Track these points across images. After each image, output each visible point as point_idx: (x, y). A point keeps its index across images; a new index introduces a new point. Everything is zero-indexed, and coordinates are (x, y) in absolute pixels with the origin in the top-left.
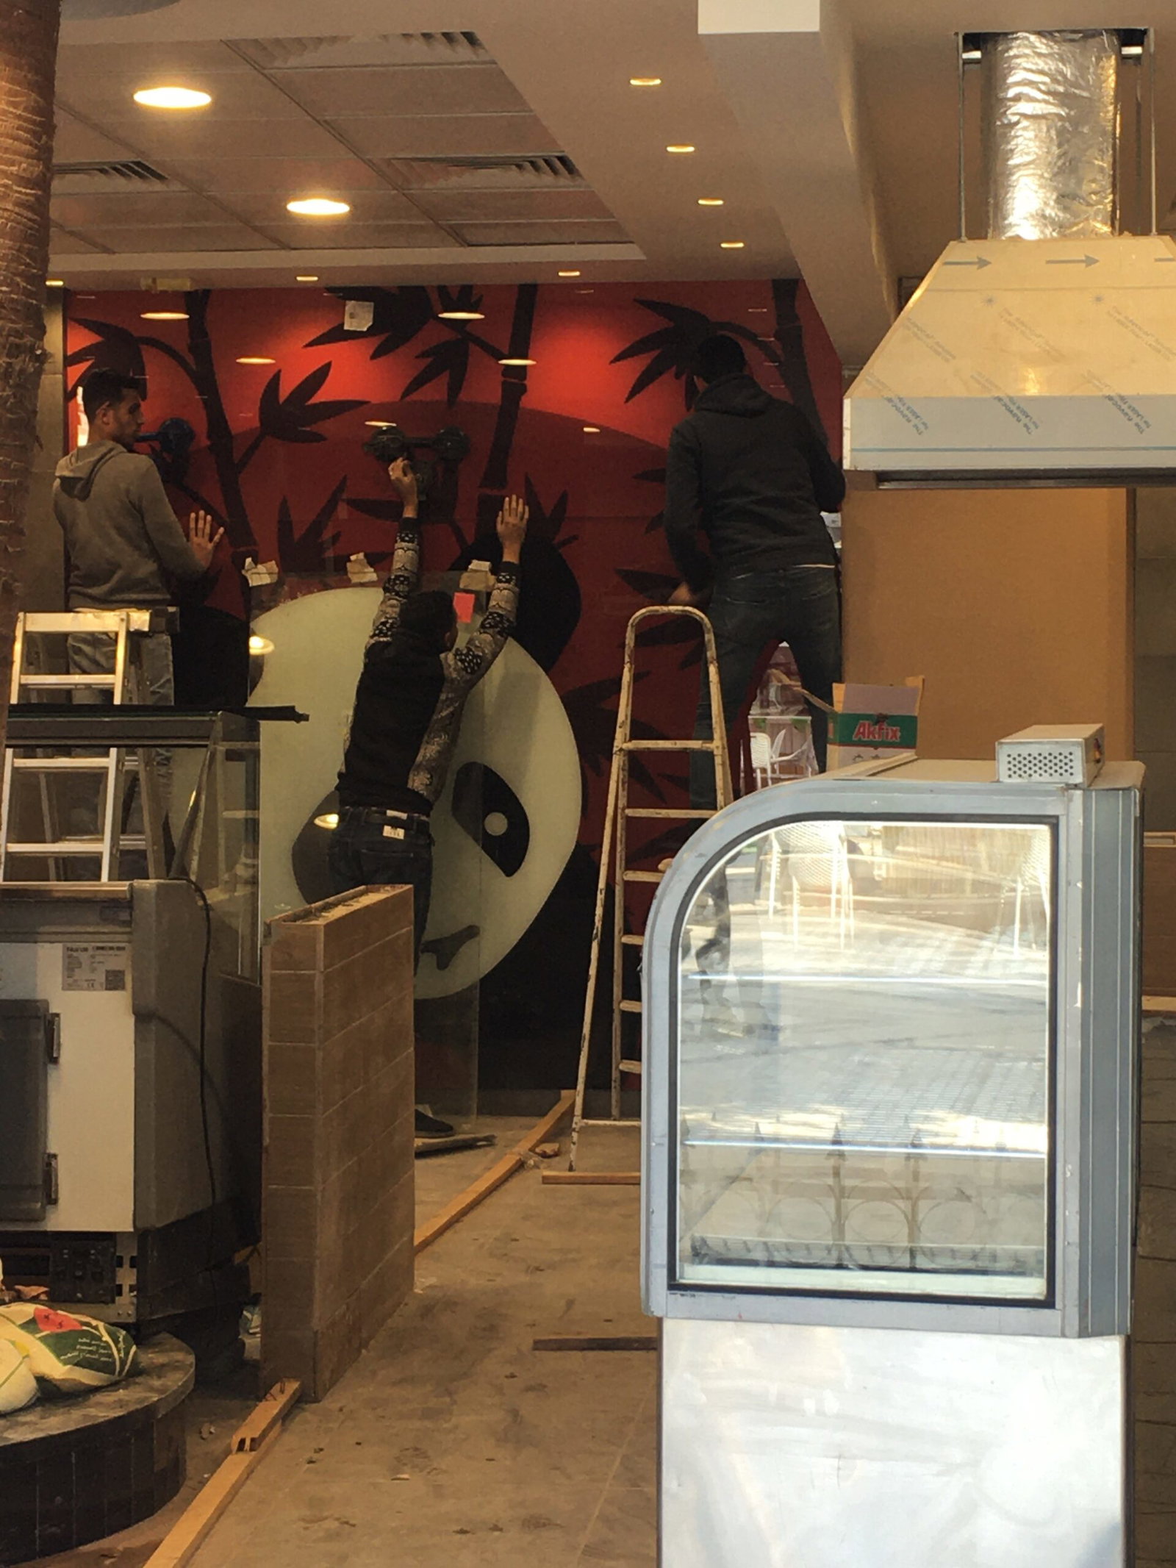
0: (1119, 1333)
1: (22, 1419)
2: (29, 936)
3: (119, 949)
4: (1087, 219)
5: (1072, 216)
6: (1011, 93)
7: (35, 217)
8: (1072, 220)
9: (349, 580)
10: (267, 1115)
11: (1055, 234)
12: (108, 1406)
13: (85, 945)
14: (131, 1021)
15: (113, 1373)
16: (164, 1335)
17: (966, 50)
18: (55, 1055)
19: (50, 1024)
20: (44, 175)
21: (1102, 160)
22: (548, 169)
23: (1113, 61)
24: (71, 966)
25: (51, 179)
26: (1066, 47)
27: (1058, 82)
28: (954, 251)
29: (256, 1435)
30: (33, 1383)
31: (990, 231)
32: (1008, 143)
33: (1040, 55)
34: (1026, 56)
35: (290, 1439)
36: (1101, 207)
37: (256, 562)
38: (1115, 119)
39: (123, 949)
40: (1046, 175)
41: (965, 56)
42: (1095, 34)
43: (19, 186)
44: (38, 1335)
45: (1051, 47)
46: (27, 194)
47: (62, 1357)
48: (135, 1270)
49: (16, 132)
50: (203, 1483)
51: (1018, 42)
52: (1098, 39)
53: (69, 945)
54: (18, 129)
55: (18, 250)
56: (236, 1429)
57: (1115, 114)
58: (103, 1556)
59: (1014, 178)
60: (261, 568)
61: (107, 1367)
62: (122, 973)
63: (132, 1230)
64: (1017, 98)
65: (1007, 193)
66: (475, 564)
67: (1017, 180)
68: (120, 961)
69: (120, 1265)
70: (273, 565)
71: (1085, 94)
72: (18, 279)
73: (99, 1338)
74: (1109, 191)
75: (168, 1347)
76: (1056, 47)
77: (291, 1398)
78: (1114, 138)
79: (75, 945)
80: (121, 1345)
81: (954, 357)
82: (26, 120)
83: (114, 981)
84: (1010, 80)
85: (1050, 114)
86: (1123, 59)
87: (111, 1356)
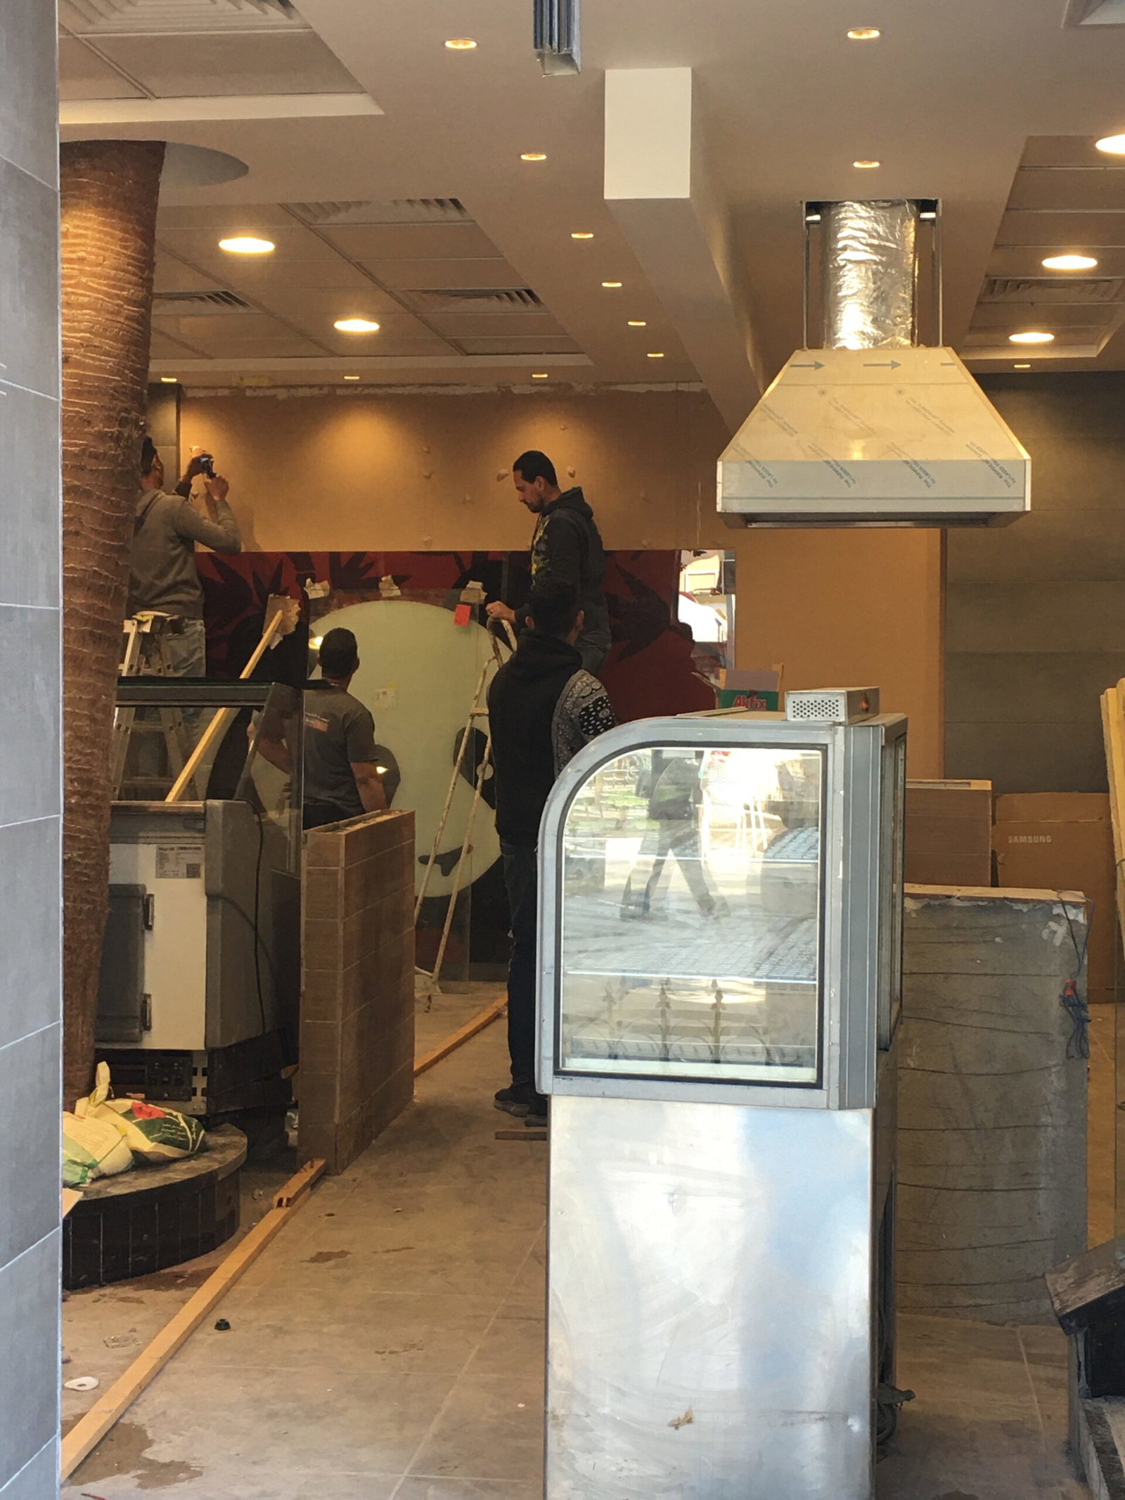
0: (868, 1107)
1: (121, 1179)
2: (133, 839)
3: (196, 848)
4: (894, 335)
5: (883, 332)
6: (840, 245)
7: (140, 328)
8: (883, 335)
9: (381, 594)
10: (303, 970)
11: (871, 346)
12: (185, 1172)
13: (172, 846)
14: (204, 900)
15: (187, 1149)
16: (227, 1125)
17: (808, 215)
18: (150, 924)
19: (146, 903)
20: (147, 298)
21: (905, 293)
22: (519, 299)
23: (913, 223)
24: (162, 858)
25: (152, 300)
26: (880, 212)
27: (873, 237)
28: (799, 357)
29: (291, 1196)
30: (130, 1155)
31: (825, 343)
32: (838, 280)
33: (861, 218)
34: (851, 218)
35: (316, 1200)
36: (904, 326)
37: (314, 581)
38: (914, 264)
39: (199, 848)
40: (865, 303)
41: (809, 218)
42: (900, 203)
43: (128, 305)
44: (134, 1121)
45: (869, 213)
46: (133, 311)
47: (151, 1137)
48: (206, 1077)
49: (126, 267)
50: (251, 1229)
51: (846, 208)
52: (902, 207)
53: (162, 846)
54: (128, 265)
55: (127, 351)
56: (277, 1192)
57: (914, 260)
58: (177, 1277)
59: (842, 305)
60: (318, 586)
61: (182, 1145)
62: (199, 866)
63: (203, 1048)
64: (845, 248)
65: (837, 316)
66: (471, 584)
67: (844, 307)
68: (197, 858)
69: (195, 1074)
70: (326, 583)
71: (893, 246)
72: (127, 372)
73: (178, 1124)
74: (910, 315)
75: (229, 1132)
76: (872, 212)
77: (318, 1171)
78: (914, 277)
79: (165, 846)
80: (194, 1129)
81: (796, 433)
82: (133, 258)
83: (192, 872)
84: (840, 236)
85: (868, 260)
86: (921, 222)
87: (186, 1136)
